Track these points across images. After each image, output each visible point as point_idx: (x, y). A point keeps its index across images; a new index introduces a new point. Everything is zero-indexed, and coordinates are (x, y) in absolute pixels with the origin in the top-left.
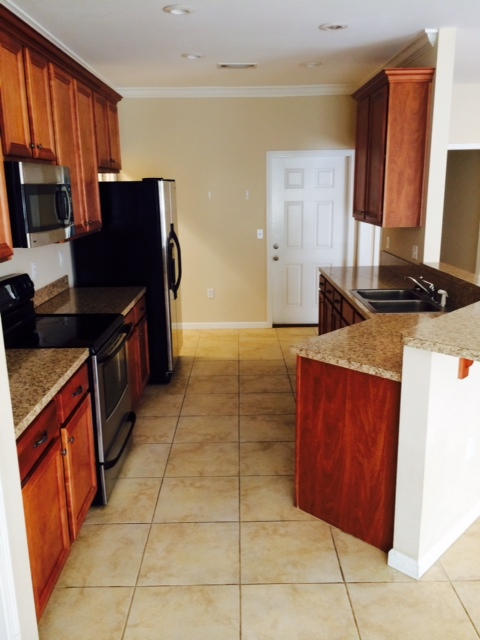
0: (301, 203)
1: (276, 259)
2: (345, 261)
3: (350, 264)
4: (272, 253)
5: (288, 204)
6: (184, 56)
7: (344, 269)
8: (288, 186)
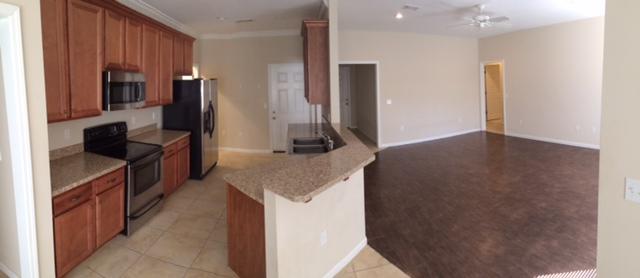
0: (286, 90)
1: (274, 118)
2: (311, 120)
3: (313, 122)
4: (271, 115)
5: (279, 91)
6: (218, 18)
7: (311, 124)
8: (279, 81)
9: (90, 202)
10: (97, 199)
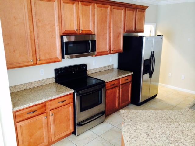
9: (45, 114)
10: (51, 113)
